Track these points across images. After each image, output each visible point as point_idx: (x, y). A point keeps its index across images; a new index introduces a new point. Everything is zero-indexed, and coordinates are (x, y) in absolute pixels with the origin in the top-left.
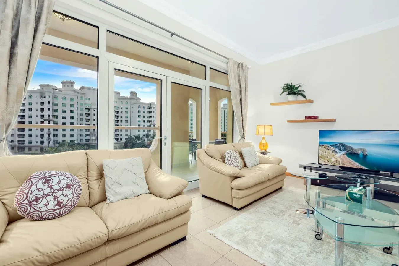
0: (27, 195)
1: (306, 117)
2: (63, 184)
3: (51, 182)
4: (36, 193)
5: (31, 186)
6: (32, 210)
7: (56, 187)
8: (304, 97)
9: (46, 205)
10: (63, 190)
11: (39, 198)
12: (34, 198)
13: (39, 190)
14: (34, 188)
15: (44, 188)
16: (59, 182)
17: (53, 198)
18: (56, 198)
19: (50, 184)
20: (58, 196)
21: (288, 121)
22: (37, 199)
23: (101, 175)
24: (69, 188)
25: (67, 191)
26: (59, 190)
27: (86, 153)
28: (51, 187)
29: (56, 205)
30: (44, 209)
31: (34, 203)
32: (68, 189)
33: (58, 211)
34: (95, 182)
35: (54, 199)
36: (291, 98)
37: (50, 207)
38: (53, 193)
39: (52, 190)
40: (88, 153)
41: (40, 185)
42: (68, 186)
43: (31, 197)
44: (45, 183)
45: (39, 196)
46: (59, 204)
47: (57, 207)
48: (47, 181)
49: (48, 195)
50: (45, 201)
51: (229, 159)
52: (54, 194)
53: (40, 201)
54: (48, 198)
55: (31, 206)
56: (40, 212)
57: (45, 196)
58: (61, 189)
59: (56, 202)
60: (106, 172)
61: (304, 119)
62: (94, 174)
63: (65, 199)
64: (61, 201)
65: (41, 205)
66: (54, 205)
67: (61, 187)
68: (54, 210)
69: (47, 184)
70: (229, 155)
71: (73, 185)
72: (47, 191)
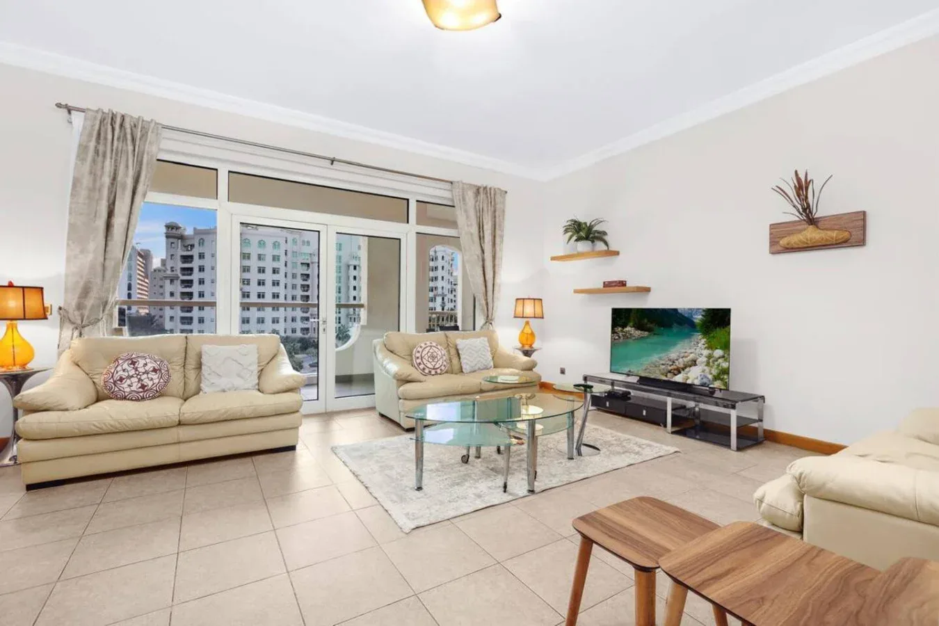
0: (113, 374)
1: (604, 283)
2: (150, 367)
3: (137, 364)
4: (121, 373)
5: (118, 366)
6: (116, 389)
7: (142, 370)
8: (606, 243)
9: (129, 386)
10: (148, 373)
11: (124, 379)
13: (124, 370)
14: (119, 368)
15: (129, 369)
16: (146, 364)
17: (137, 380)
18: (140, 380)
19: (136, 366)
20: (142, 378)
21: (576, 291)
22: (121, 379)
23: (199, 366)
24: (156, 372)
25: (155, 376)
26: (144, 373)
27: (186, 337)
28: (136, 369)
29: (140, 388)
30: (128, 390)
31: (119, 382)
32: (154, 373)
33: (141, 394)
34: (192, 371)
35: (139, 382)
36: (583, 246)
37: (134, 388)
38: (138, 375)
39: (137, 373)
40: (188, 337)
41: (125, 366)
42: (155, 370)
43: (117, 377)
44: (131, 364)
45: (124, 377)
46: (143, 387)
47: (141, 390)
48: (133, 363)
49: (132, 376)
50: (129, 382)
51: (418, 355)
52: (139, 377)
53: (124, 381)
54: (132, 379)
55: (115, 385)
56: (124, 392)
57: (130, 377)
58: (146, 372)
59: (140, 385)
60: (204, 360)
61: (601, 286)
62: (192, 363)
63: (150, 383)
64: (145, 384)
65: (125, 385)
66: (138, 387)
67: (146, 370)
68: (138, 392)
69: (132, 366)
70: (420, 350)
71: (160, 370)
72: (132, 372)
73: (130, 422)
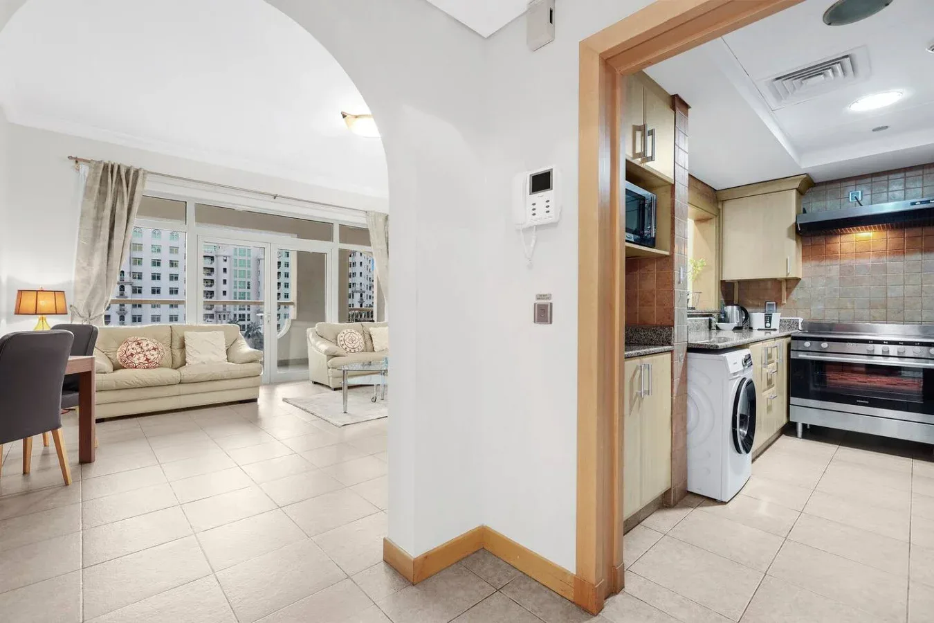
0: (126, 351)
2: (151, 346)
4: (131, 350)
6: (129, 361)
7: (145, 348)
9: (138, 359)
12: (130, 354)
13: (133, 349)
14: (129, 347)
15: (137, 348)
16: (147, 345)
17: (143, 355)
18: (145, 355)
19: (141, 346)
22: (132, 355)
23: (183, 346)
25: (154, 353)
26: (147, 351)
27: (171, 327)
28: (142, 348)
30: (137, 362)
31: (130, 357)
32: (154, 351)
33: (147, 365)
34: (178, 351)
35: (144, 357)
37: (141, 361)
39: (142, 350)
40: (174, 328)
41: (134, 345)
42: (154, 349)
43: (128, 353)
44: (137, 344)
46: (147, 360)
47: (146, 362)
48: (139, 344)
49: (139, 353)
50: (137, 357)
51: (342, 339)
52: (144, 353)
53: (134, 356)
54: (139, 355)
55: (128, 359)
56: (135, 363)
57: (137, 353)
58: (149, 350)
59: (145, 359)
60: (187, 342)
62: (177, 344)
63: (152, 358)
64: (149, 358)
65: (135, 359)
68: (144, 364)
69: (138, 346)
70: (343, 335)
71: (158, 348)
72: (139, 350)
73: (149, 380)
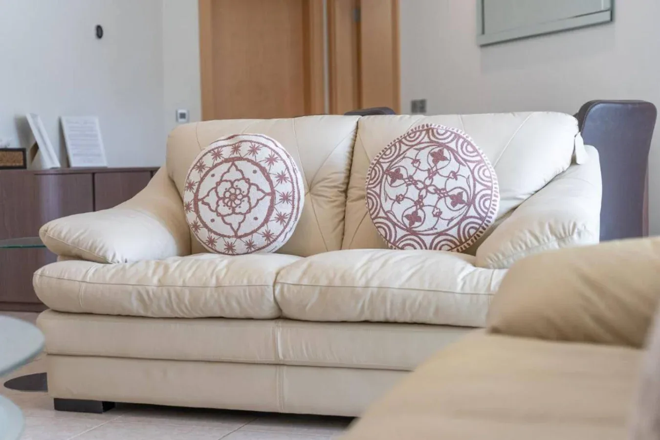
0: (459, 223)
2: (397, 190)
3: (410, 212)
7: (413, 193)
9: (455, 176)
10: (410, 177)
11: (452, 197)
12: (459, 206)
14: (441, 226)
16: (399, 199)
17: (437, 178)
19: (414, 209)
20: (426, 174)
22: (457, 200)
24: (398, 171)
26: (415, 183)
28: (419, 203)
29: (444, 159)
30: (464, 171)
31: (465, 198)
33: (452, 145)
35: (437, 172)
37: (453, 166)
38: (426, 187)
39: (424, 192)
41: (430, 221)
42: (395, 176)
43: (458, 212)
45: (449, 202)
46: (438, 157)
47: (446, 153)
48: (413, 218)
50: (450, 185)
52: (428, 182)
53: (456, 192)
54: (440, 186)
55: (475, 196)
56: (472, 172)
57: (441, 193)
58: (410, 181)
59: (441, 164)
63: (423, 155)
65: (461, 182)
66: (446, 162)
67: (408, 185)
68: (455, 153)
69: (420, 214)
71: (387, 172)
72: (430, 199)
